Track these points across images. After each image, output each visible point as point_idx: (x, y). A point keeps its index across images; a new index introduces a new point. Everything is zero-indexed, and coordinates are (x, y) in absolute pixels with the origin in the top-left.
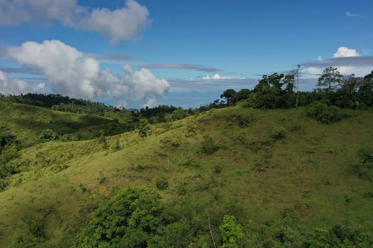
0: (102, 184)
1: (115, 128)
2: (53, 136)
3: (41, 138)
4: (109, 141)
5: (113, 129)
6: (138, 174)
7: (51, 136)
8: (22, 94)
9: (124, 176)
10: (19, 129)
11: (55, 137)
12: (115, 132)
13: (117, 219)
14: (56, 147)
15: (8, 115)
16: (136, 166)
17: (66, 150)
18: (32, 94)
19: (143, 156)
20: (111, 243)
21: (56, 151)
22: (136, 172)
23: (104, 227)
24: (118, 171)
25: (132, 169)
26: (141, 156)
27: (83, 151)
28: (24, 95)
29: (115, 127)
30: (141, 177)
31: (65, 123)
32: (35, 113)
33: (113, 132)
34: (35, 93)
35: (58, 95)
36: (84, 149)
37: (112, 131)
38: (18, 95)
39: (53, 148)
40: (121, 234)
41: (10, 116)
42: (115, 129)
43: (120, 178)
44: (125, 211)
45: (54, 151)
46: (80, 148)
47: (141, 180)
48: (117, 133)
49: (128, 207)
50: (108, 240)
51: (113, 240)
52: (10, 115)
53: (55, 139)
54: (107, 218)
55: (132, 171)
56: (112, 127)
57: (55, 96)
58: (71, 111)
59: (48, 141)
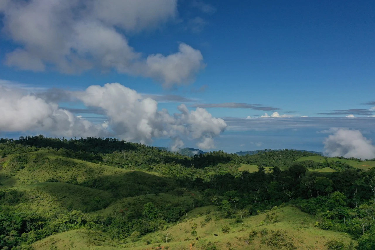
1: (152, 210)
2: (78, 221)
3: (66, 223)
5: (150, 212)
7: (76, 221)
8: (82, 139)
10: (54, 198)
11: (79, 223)
12: (151, 216)
15: (55, 172)
18: (91, 138)
28: (84, 139)
31: (109, 181)
32: (82, 169)
33: (149, 216)
34: (94, 138)
35: (114, 139)
37: (148, 214)
38: (78, 139)
42: (151, 212)
48: (153, 217)
52: (58, 171)
53: (81, 225)
56: (148, 209)
57: (112, 140)
58: (120, 165)
59: (72, 228)
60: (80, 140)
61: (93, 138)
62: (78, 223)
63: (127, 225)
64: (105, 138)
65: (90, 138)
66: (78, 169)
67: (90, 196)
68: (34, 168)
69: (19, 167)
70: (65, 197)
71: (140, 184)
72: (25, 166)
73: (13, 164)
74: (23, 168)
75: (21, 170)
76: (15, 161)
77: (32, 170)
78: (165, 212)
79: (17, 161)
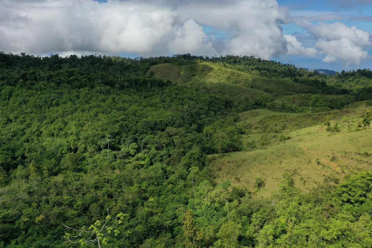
0: (333, 161)
1: (318, 101)
2: (262, 104)
3: (253, 105)
4: (318, 116)
6: (364, 159)
7: (261, 104)
9: (352, 159)
11: (264, 105)
13: (360, 192)
14: (271, 117)
16: (362, 152)
17: (279, 120)
19: (369, 144)
20: (354, 206)
21: (271, 119)
22: (363, 157)
23: (349, 195)
24: (345, 153)
25: (359, 154)
26: (366, 144)
27: (294, 123)
28: (223, 57)
29: (318, 99)
30: (367, 162)
36: (295, 122)
39: (268, 117)
40: (362, 202)
41: (220, 80)
42: (317, 101)
43: (348, 159)
44: (366, 188)
45: (269, 119)
46: (292, 120)
47: (367, 164)
49: (368, 186)
50: (352, 203)
51: (355, 204)
53: (264, 107)
54: (353, 190)
55: (359, 156)
56: (315, 99)
57: (249, 58)
59: (258, 108)
60: (220, 58)
61: (231, 56)
62: (262, 105)
63: (297, 110)
64: (243, 56)
65: (229, 56)
66: (237, 77)
67: (255, 94)
68: (203, 76)
69: (191, 74)
70: (239, 93)
71: (290, 91)
72: (195, 74)
73: (187, 72)
74: (194, 75)
75: (193, 77)
76: (188, 70)
77: (202, 77)
78: (329, 103)
79: (190, 70)
